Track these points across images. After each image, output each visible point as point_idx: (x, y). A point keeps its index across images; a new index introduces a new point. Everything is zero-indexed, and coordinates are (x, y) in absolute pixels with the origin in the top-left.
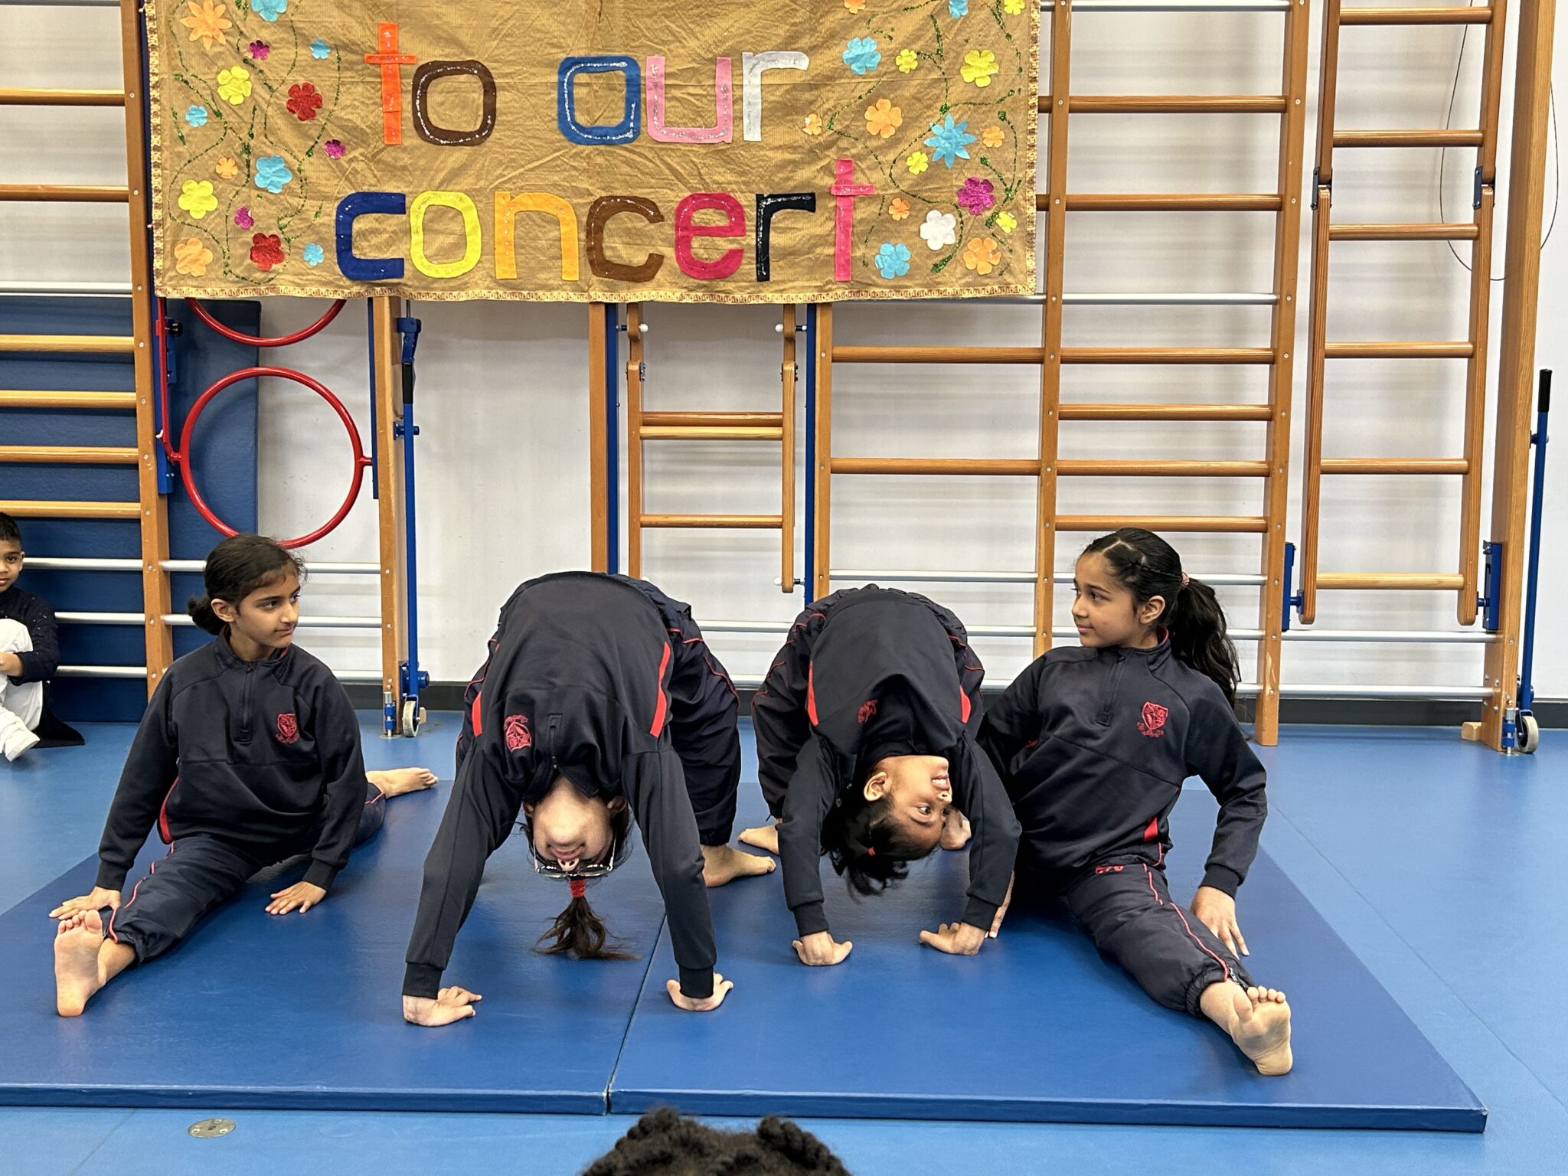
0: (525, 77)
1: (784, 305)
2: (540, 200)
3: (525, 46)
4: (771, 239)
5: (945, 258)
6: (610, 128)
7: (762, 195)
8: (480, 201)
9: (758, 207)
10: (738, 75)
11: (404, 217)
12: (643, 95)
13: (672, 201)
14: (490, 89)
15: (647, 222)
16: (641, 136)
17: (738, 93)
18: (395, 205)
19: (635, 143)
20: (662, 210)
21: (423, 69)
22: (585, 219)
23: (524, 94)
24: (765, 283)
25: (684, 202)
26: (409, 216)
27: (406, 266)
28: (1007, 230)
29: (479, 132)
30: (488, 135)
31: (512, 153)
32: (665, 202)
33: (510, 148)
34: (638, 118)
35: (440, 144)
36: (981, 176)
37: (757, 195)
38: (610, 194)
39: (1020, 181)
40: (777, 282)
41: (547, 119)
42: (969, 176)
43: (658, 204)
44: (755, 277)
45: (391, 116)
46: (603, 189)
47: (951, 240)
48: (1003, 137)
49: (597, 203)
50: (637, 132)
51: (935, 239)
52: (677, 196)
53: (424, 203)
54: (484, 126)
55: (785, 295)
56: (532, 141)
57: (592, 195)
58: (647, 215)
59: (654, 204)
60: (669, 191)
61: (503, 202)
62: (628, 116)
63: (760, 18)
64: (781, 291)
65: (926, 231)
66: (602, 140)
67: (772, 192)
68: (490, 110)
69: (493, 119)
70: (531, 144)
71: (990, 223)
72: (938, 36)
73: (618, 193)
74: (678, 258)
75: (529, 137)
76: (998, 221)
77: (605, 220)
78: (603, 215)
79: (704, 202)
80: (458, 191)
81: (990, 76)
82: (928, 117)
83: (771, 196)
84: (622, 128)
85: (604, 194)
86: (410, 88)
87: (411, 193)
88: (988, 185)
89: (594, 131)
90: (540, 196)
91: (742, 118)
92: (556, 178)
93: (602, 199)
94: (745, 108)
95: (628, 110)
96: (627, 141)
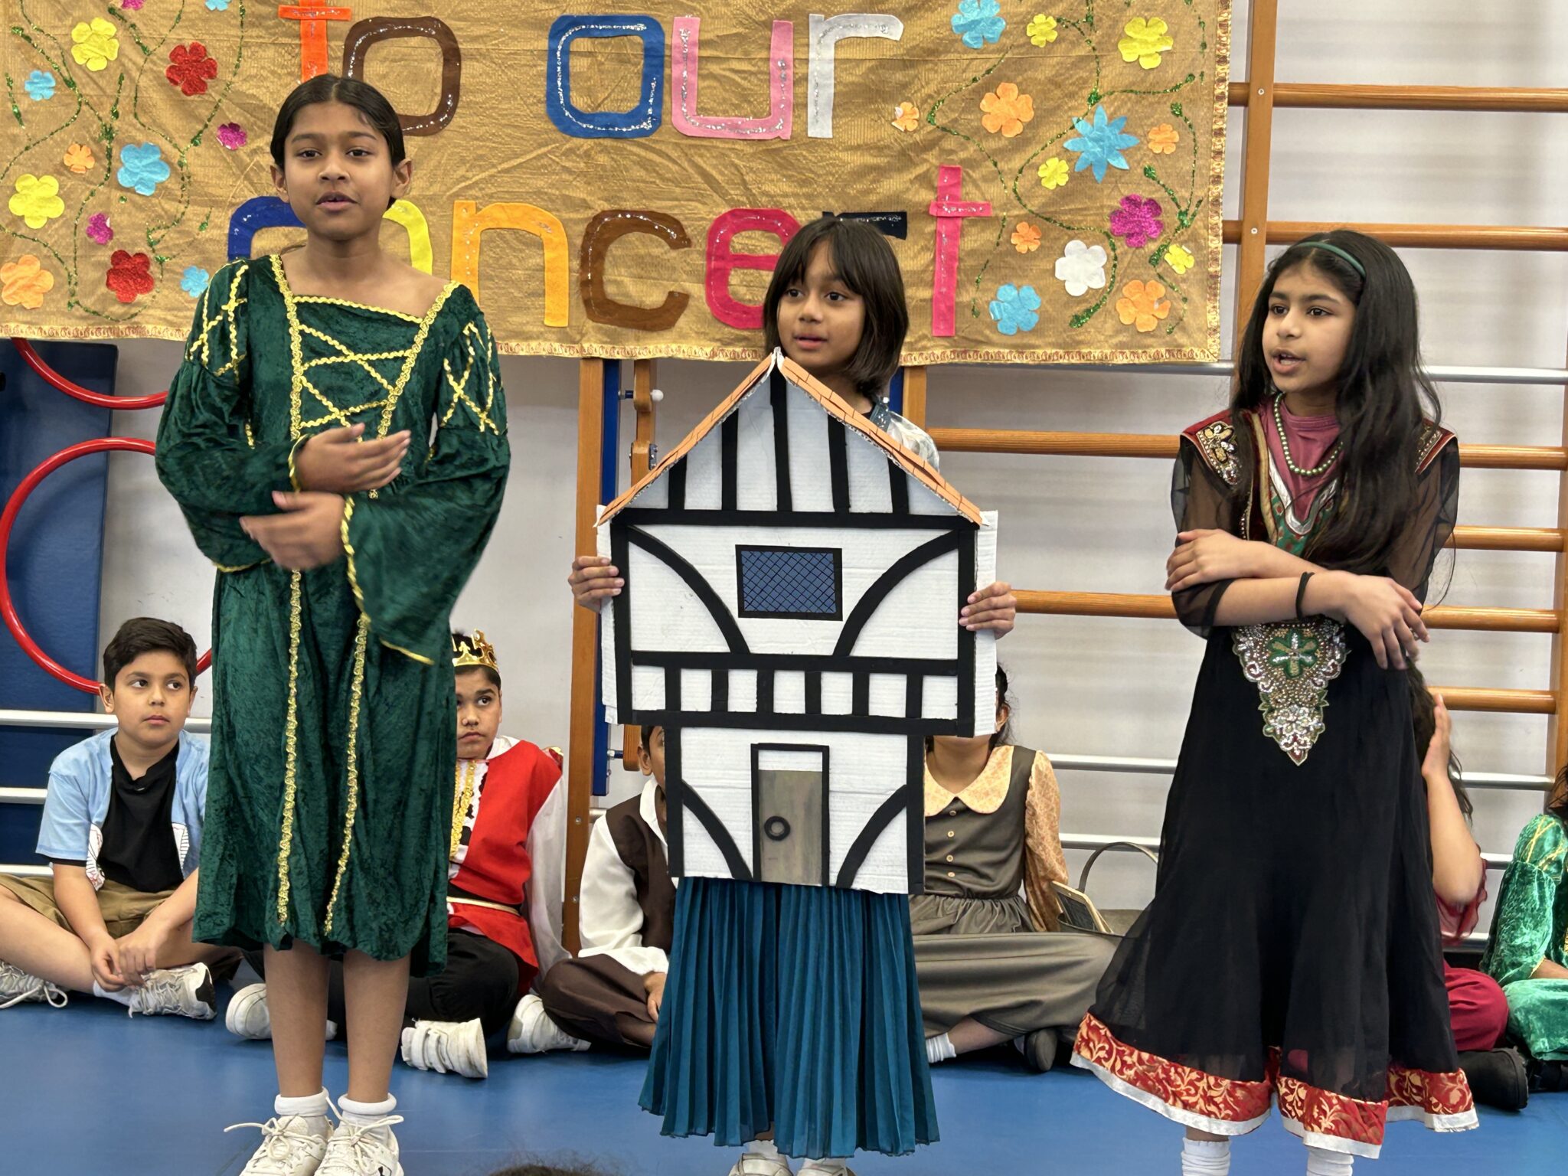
0: (503, 43)
2: (517, 214)
5: (1091, 306)
6: (620, 116)
8: (433, 214)
10: (802, 45)
12: (667, 71)
13: (703, 219)
14: (452, 56)
15: (667, 247)
16: (664, 128)
17: (801, 71)
19: (654, 137)
20: (688, 231)
21: (360, 28)
22: (579, 241)
23: (499, 65)
25: (721, 221)
28: (1180, 270)
29: (435, 116)
30: (447, 121)
31: (480, 147)
32: (693, 219)
33: (477, 139)
34: (659, 103)
36: (1145, 192)
38: (616, 207)
39: (1200, 202)
41: (531, 100)
42: (1126, 193)
43: (684, 223)
46: (606, 200)
47: (1099, 282)
48: (1177, 139)
49: (597, 219)
50: (657, 121)
51: (1077, 280)
52: (711, 212)
54: (442, 108)
56: (509, 131)
57: (590, 208)
58: (666, 237)
59: (677, 222)
60: (700, 206)
61: (464, 214)
62: (644, 100)
65: (1063, 268)
66: (607, 132)
67: (844, 209)
68: (452, 87)
69: (456, 99)
70: (508, 135)
71: (1156, 259)
73: (628, 205)
74: (709, 298)
75: (504, 126)
76: (1167, 257)
77: (607, 243)
78: (606, 236)
79: (749, 222)
81: (1160, 53)
82: (1070, 109)
84: (636, 116)
85: (607, 207)
86: (340, 54)
88: (1154, 206)
89: (596, 119)
90: (518, 207)
91: (806, 106)
92: (540, 183)
93: (604, 213)
94: (812, 92)
95: (646, 90)
96: (643, 133)
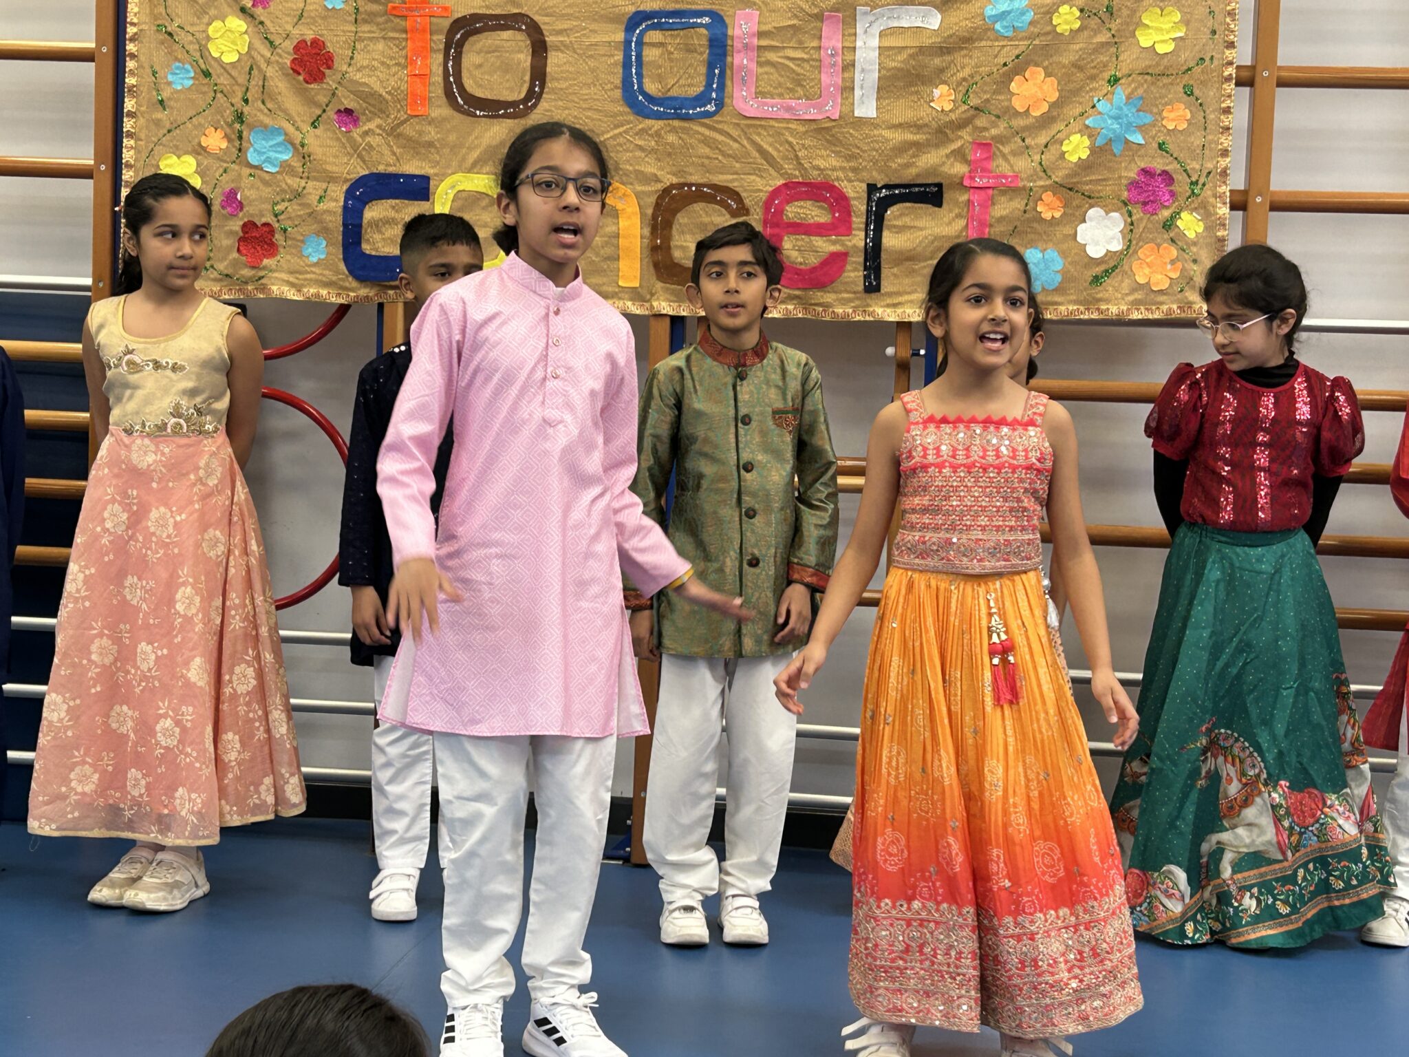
0: (584, 35)
1: (898, 323)
4: (884, 240)
5: (1111, 267)
6: (686, 99)
7: (875, 185)
9: (869, 199)
10: (850, 35)
11: (425, 205)
12: (729, 59)
13: (761, 191)
14: (540, 48)
15: (728, 216)
16: (725, 110)
17: (849, 57)
18: (418, 189)
19: (717, 118)
20: (747, 202)
21: (458, 24)
22: (650, 211)
23: (581, 55)
24: (873, 295)
25: (776, 193)
26: (433, 203)
28: (1191, 235)
29: (525, 101)
30: (535, 105)
32: (751, 191)
34: (722, 86)
35: (476, 116)
36: (1159, 164)
37: (869, 185)
38: (682, 180)
39: (1209, 173)
40: (890, 294)
41: (609, 86)
42: (1143, 165)
43: (743, 195)
44: (861, 288)
45: (415, 79)
46: (674, 175)
47: (1117, 246)
48: (1189, 116)
49: (666, 191)
50: (720, 105)
51: (1097, 244)
52: (767, 185)
53: (453, 187)
54: (531, 94)
55: (899, 311)
56: (589, 114)
57: (661, 182)
58: (725, 206)
59: (737, 194)
60: (758, 179)
62: (709, 85)
64: (895, 305)
65: (1085, 233)
66: (676, 113)
67: (887, 181)
68: (539, 75)
69: (542, 86)
70: (588, 117)
71: (1169, 225)
73: (695, 178)
75: (584, 109)
76: (1179, 223)
77: (675, 212)
78: (674, 206)
79: (801, 193)
81: (1174, 39)
82: (1091, 90)
83: (886, 187)
84: (702, 99)
85: (675, 180)
86: (442, 46)
87: (436, 175)
88: (1167, 177)
89: (666, 102)
91: (853, 89)
93: (672, 186)
94: (858, 77)
95: (710, 76)
96: (708, 115)
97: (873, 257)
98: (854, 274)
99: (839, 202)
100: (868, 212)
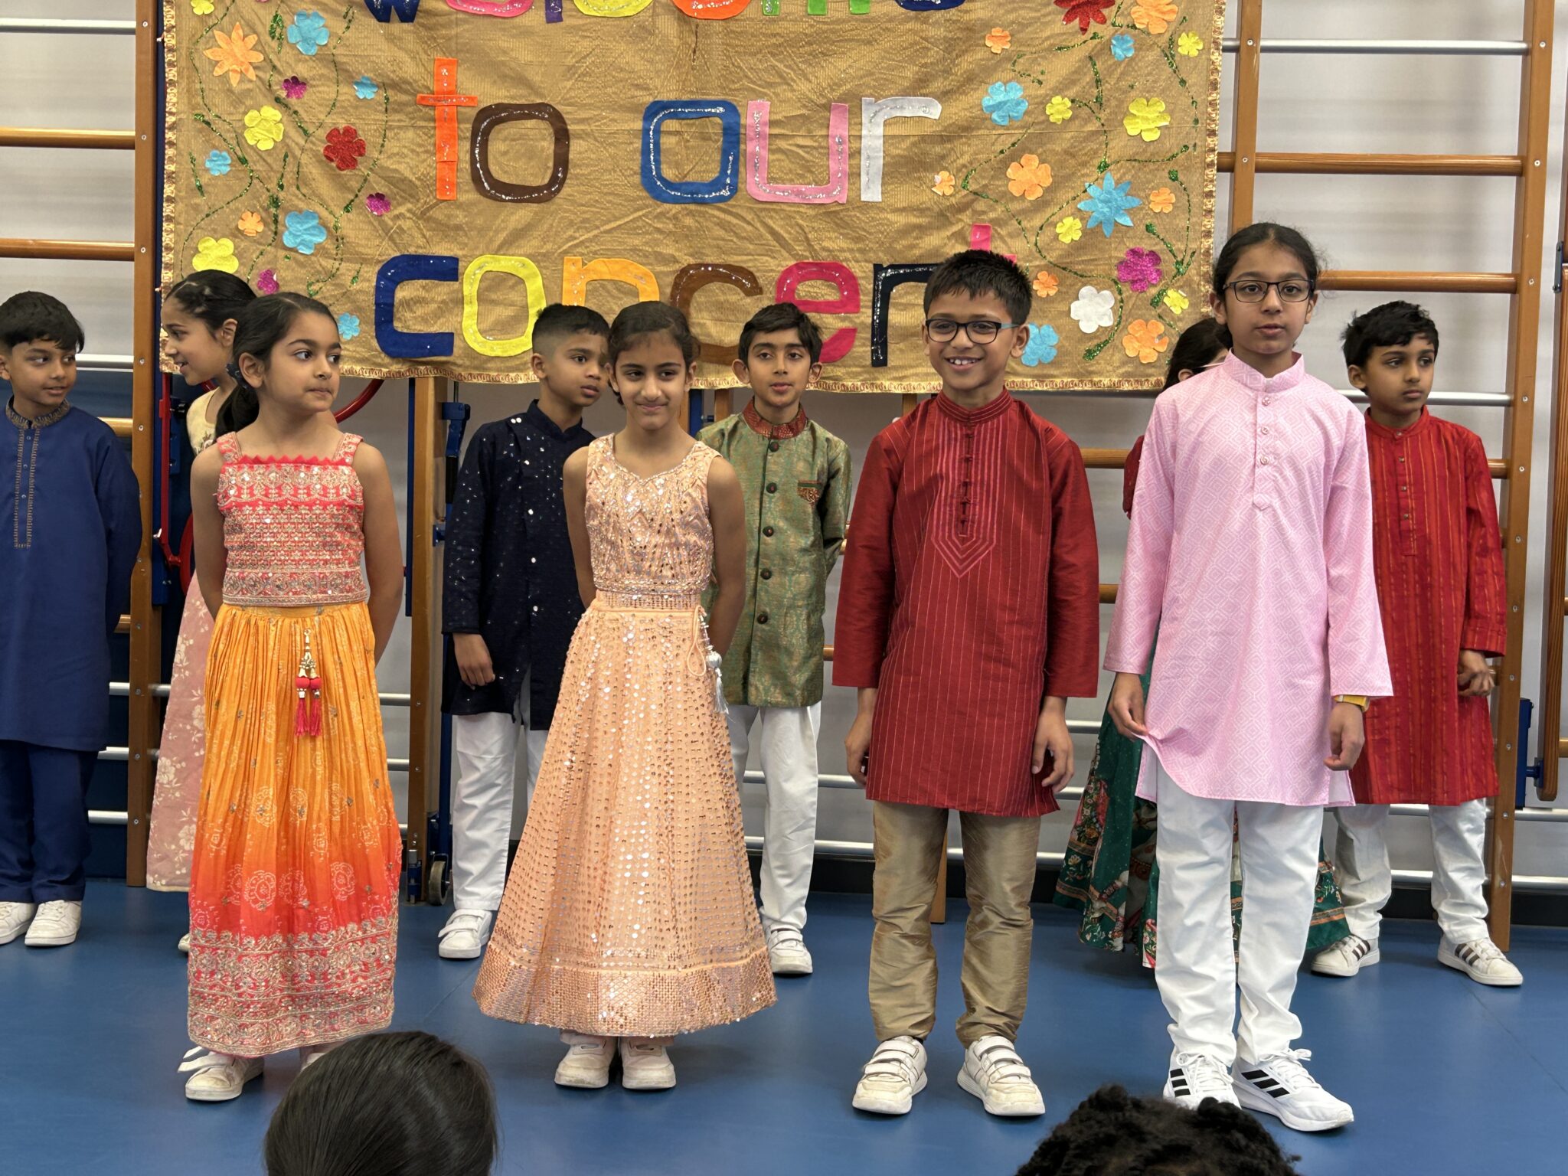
0: (605, 124)
1: (904, 395)
2: (617, 267)
3: (605, 87)
4: (890, 317)
5: (1103, 341)
6: (702, 184)
7: (881, 265)
8: (546, 268)
9: (876, 279)
10: (856, 124)
11: (455, 285)
12: (742, 147)
13: (772, 271)
14: (562, 136)
15: (742, 295)
16: (739, 195)
17: (855, 145)
18: (447, 270)
19: (732, 202)
20: (761, 281)
21: (485, 113)
22: (668, 290)
23: (602, 143)
24: (881, 369)
25: (788, 272)
26: (462, 283)
27: (457, 342)
28: (1177, 311)
29: (548, 186)
30: (558, 190)
31: (584, 212)
32: (766, 271)
33: (583, 205)
34: (736, 173)
35: (505, 201)
36: (1146, 245)
37: (875, 265)
38: (699, 261)
39: (1194, 253)
40: (896, 368)
41: (628, 172)
42: (1132, 246)
43: (757, 274)
44: (869, 362)
45: (446, 166)
46: (691, 255)
47: (1108, 322)
48: (1174, 200)
49: (684, 271)
50: (734, 190)
51: (1089, 320)
52: (778, 266)
53: (480, 268)
54: (554, 179)
55: (905, 383)
56: (610, 198)
57: (678, 262)
58: (742, 286)
59: (751, 273)
60: (770, 260)
61: (573, 268)
62: (723, 171)
63: (883, 58)
64: (901, 379)
65: (1078, 310)
66: (692, 198)
67: (892, 261)
68: (562, 161)
69: (565, 172)
70: (609, 202)
71: (1156, 302)
72: (1097, 81)
73: (708, 260)
75: (606, 194)
76: (1166, 300)
77: (693, 291)
78: (692, 285)
79: (811, 273)
80: (520, 255)
81: (1159, 128)
82: (1083, 175)
83: (892, 267)
84: (717, 184)
85: (692, 261)
86: (469, 134)
87: (465, 256)
88: (1154, 257)
89: (684, 187)
90: (617, 262)
91: (859, 175)
92: (637, 242)
93: (690, 266)
94: (864, 163)
95: (724, 163)
96: (722, 199)
97: (880, 333)
98: (862, 349)
99: (847, 281)
100: (875, 291)
